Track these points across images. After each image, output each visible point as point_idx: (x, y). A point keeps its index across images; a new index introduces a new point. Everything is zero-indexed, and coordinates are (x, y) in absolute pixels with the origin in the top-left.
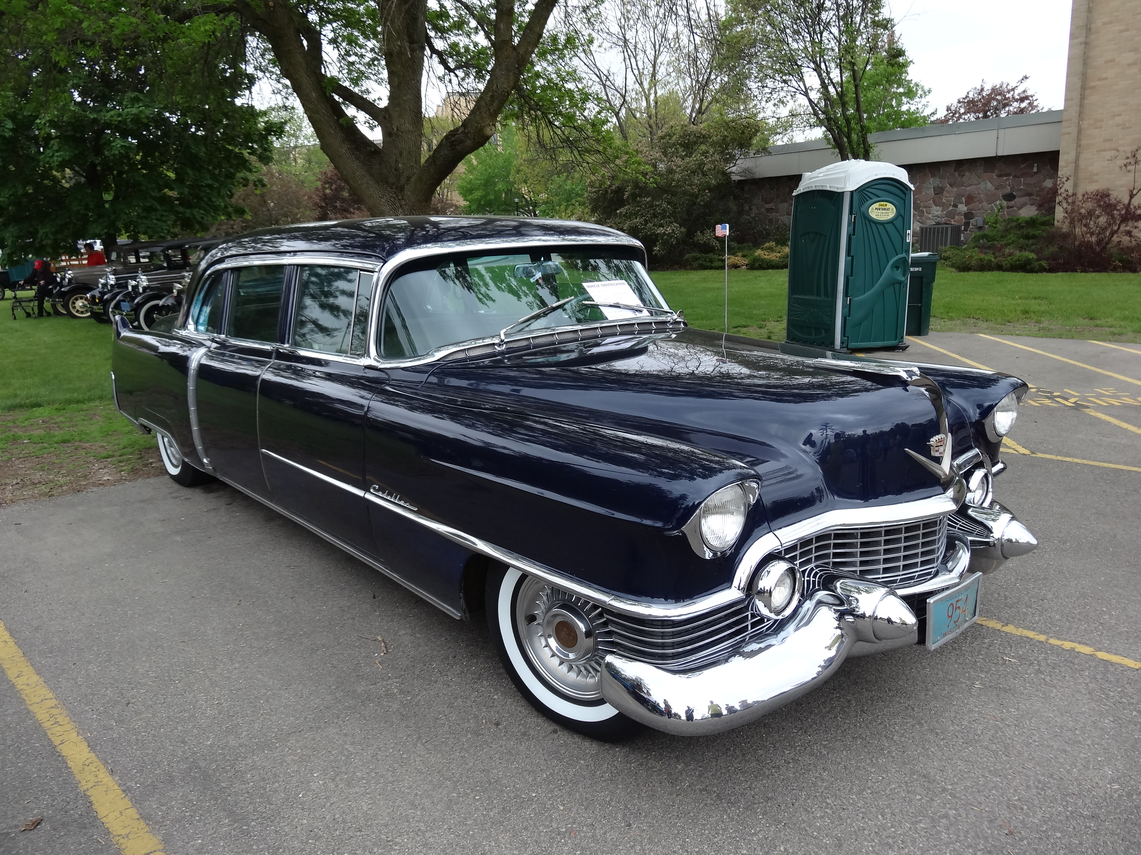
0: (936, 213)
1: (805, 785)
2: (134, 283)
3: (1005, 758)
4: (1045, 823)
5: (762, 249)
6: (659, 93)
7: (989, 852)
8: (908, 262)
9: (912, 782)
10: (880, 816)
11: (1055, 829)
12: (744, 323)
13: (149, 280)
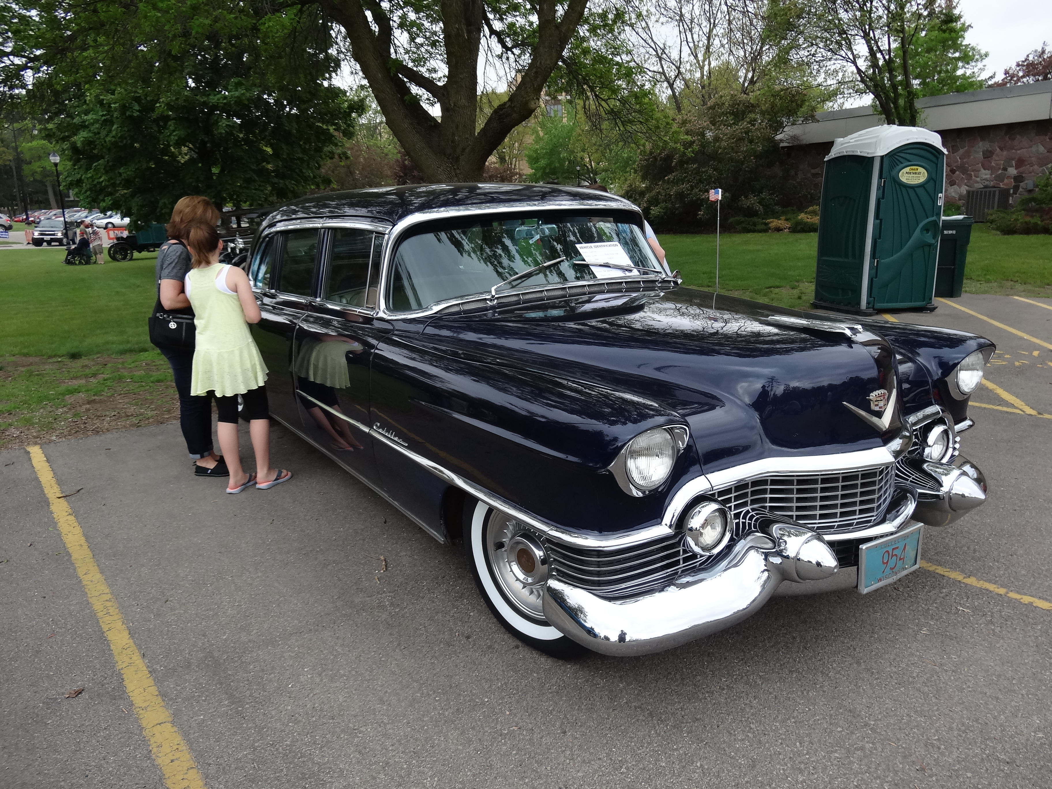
0: (984, 177)
1: (734, 710)
2: (232, 245)
3: (934, 700)
4: (959, 762)
5: (806, 213)
6: (713, 64)
7: (896, 785)
8: (938, 226)
9: (837, 715)
10: (798, 744)
11: (966, 769)
12: (777, 284)
13: (245, 243)
